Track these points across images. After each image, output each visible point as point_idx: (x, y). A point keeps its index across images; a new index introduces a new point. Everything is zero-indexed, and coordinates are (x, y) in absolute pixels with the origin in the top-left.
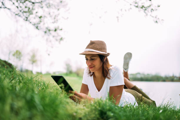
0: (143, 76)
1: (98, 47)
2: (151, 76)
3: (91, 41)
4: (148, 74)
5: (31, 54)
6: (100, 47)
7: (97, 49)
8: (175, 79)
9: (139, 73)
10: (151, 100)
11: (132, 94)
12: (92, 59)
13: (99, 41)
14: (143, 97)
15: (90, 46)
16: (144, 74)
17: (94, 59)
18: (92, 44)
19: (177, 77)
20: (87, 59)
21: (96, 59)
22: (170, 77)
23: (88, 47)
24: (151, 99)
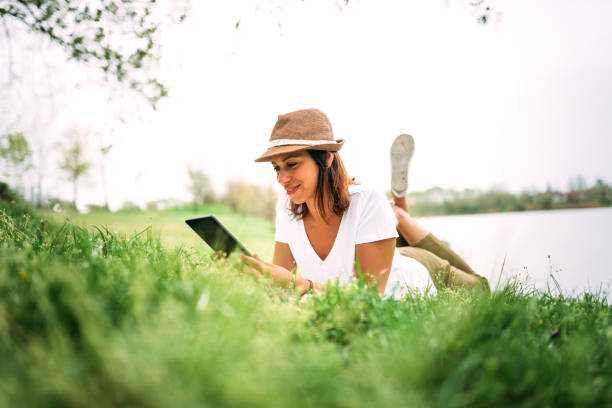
0: (450, 198)
1: (302, 129)
2: (475, 195)
3: (279, 117)
4: (467, 191)
5: (68, 145)
6: (306, 129)
7: (300, 136)
8: (556, 200)
9: (438, 189)
10: (477, 275)
11: (421, 262)
12: (290, 166)
13: (301, 111)
14: (453, 269)
15: (279, 132)
16: (453, 192)
17: (296, 164)
18: (284, 125)
19: (561, 195)
20: (277, 168)
21: (301, 163)
22: (540, 195)
23: (274, 136)
24: (477, 273)
